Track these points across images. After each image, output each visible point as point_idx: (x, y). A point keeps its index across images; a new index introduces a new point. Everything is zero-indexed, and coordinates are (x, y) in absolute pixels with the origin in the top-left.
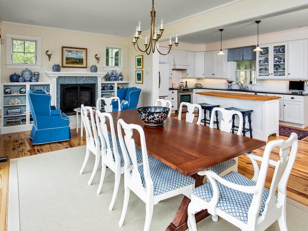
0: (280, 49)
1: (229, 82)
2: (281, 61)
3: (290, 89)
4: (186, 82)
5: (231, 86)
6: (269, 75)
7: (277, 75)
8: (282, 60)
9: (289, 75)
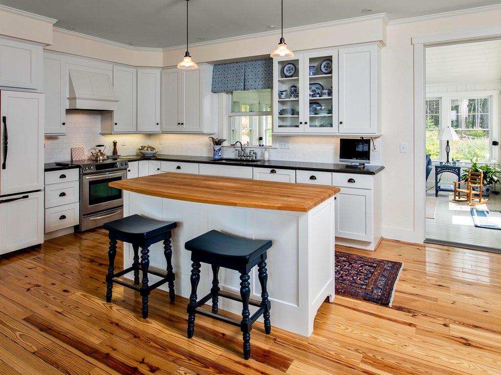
0: (321, 64)
1: (216, 142)
2: (324, 94)
3: (341, 157)
4: (115, 144)
5: (219, 150)
6: (300, 125)
7: (316, 126)
8: (326, 91)
9: (340, 125)
